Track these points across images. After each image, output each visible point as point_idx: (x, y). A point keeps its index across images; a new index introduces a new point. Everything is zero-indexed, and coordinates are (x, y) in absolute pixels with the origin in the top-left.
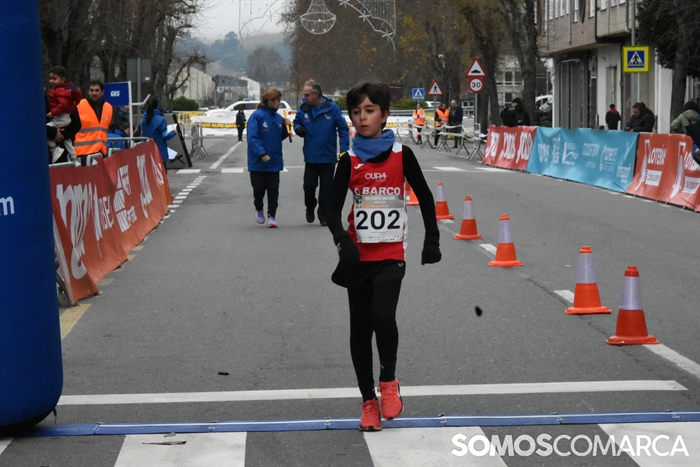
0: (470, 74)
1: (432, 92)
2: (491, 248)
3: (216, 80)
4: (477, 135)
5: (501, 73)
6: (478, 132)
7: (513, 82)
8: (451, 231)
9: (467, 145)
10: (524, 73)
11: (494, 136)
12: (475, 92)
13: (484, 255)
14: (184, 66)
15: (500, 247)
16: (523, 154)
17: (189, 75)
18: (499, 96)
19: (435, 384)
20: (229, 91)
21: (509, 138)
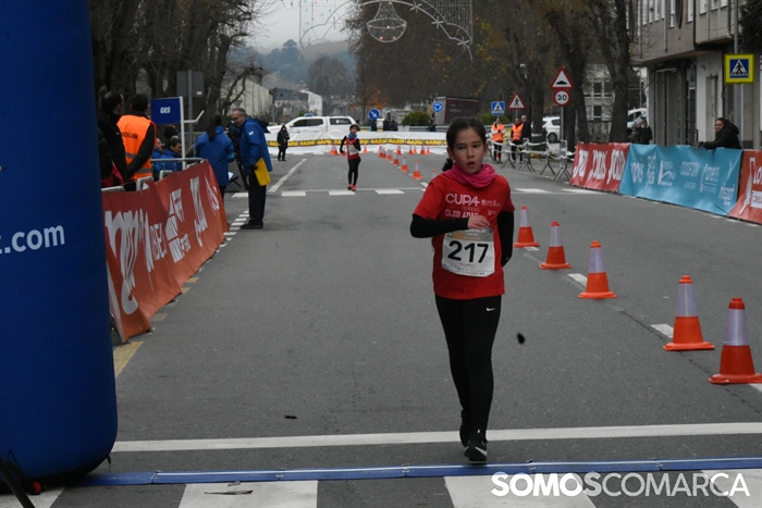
0: (555, 85)
1: (513, 105)
2: (581, 278)
3: (274, 93)
4: (564, 154)
5: (589, 84)
6: (565, 150)
7: (603, 94)
8: (536, 259)
9: (552, 164)
10: (615, 85)
11: (583, 154)
12: (560, 105)
13: (573, 287)
14: (239, 79)
15: (591, 277)
16: (614, 174)
17: (244, 89)
18: (587, 110)
19: (522, 427)
20: (288, 106)
21: (599, 156)
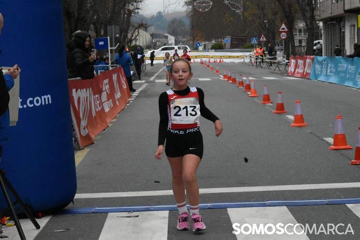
0: (280, 30)
1: (261, 39)
2: (291, 117)
3: (153, 36)
4: (284, 61)
5: (296, 29)
6: (285, 59)
7: (303, 34)
8: (271, 109)
9: (279, 66)
10: (308, 29)
11: (293, 61)
12: (283, 39)
13: (287, 122)
14: (136, 29)
15: (296, 117)
16: (307, 70)
17: (138, 33)
18: (295, 41)
19: (263, 185)
20: (159, 41)
21: (300, 62)
